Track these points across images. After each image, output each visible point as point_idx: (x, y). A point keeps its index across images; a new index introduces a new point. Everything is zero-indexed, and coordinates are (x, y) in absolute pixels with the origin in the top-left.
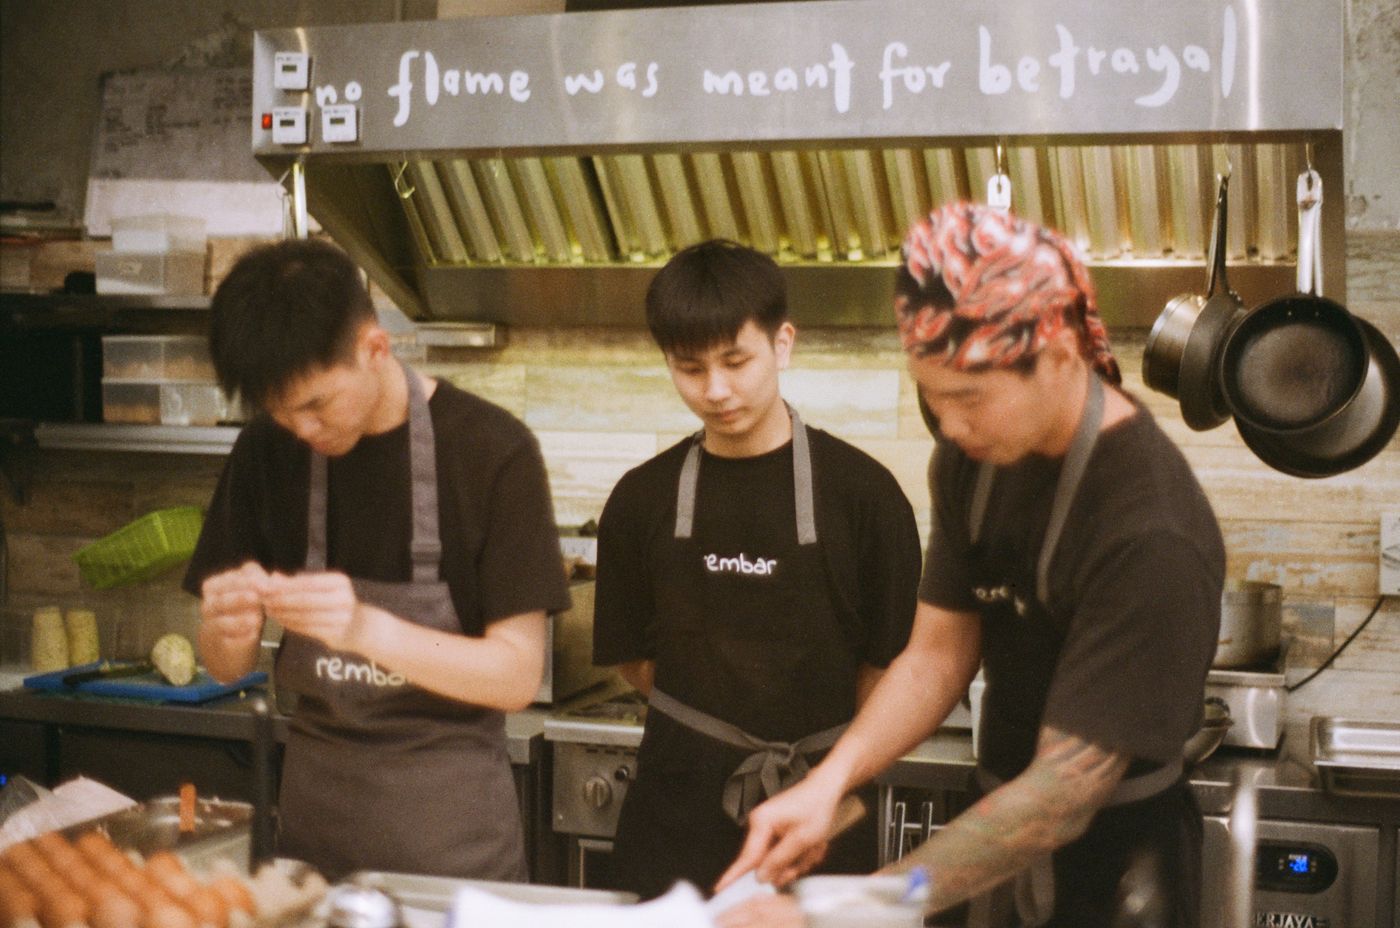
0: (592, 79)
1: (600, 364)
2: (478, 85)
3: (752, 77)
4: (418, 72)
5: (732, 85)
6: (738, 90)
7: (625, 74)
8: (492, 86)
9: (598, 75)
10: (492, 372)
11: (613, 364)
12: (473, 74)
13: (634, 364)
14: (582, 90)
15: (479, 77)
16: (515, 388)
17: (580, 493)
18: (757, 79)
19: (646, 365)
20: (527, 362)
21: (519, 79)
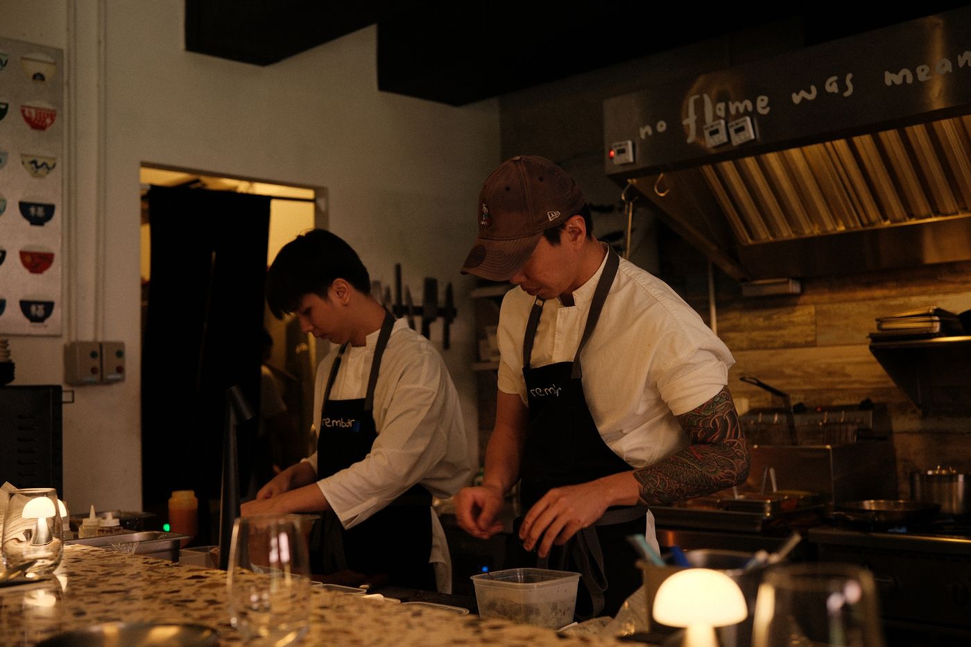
0: (809, 92)
1: (864, 300)
2: (737, 109)
3: (919, 69)
4: (700, 106)
5: (905, 77)
6: (910, 80)
7: (831, 85)
8: (746, 107)
9: (813, 88)
10: (794, 311)
11: (873, 299)
12: (733, 103)
13: (886, 298)
14: (804, 99)
15: (737, 104)
16: (809, 320)
17: (856, 386)
18: (923, 70)
19: (894, 297)
20: (815, 304)
21: (762, 100)
